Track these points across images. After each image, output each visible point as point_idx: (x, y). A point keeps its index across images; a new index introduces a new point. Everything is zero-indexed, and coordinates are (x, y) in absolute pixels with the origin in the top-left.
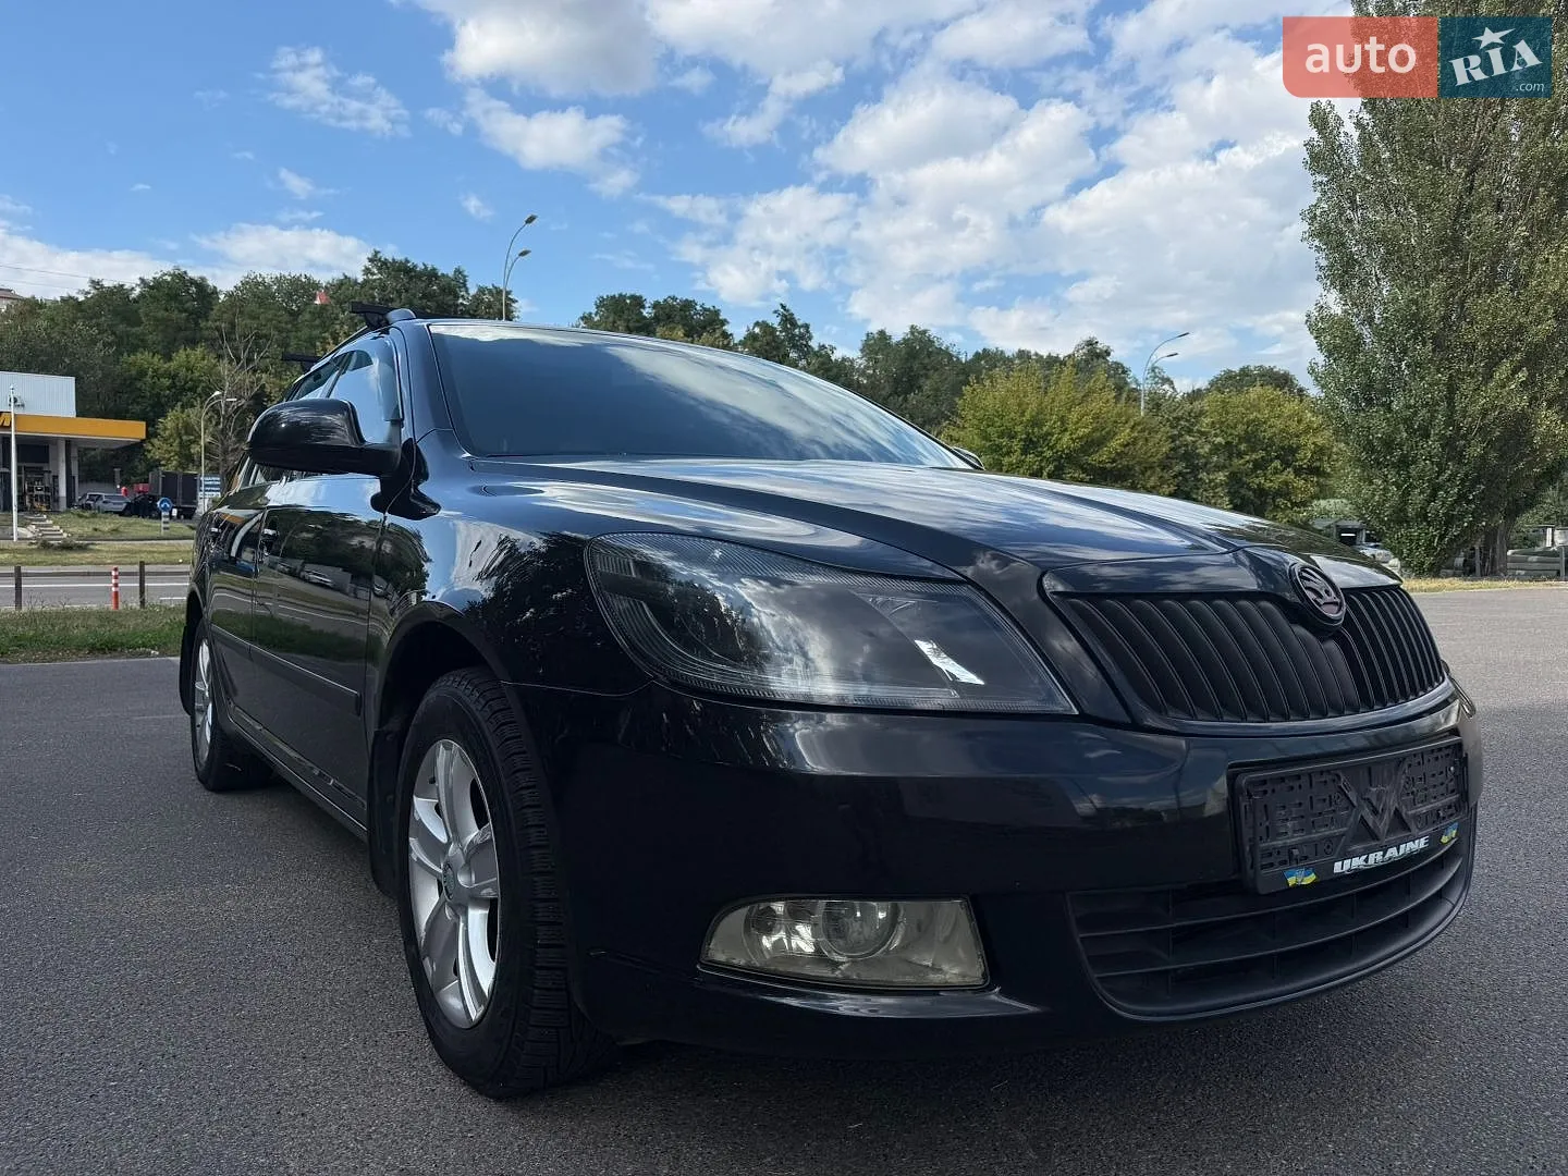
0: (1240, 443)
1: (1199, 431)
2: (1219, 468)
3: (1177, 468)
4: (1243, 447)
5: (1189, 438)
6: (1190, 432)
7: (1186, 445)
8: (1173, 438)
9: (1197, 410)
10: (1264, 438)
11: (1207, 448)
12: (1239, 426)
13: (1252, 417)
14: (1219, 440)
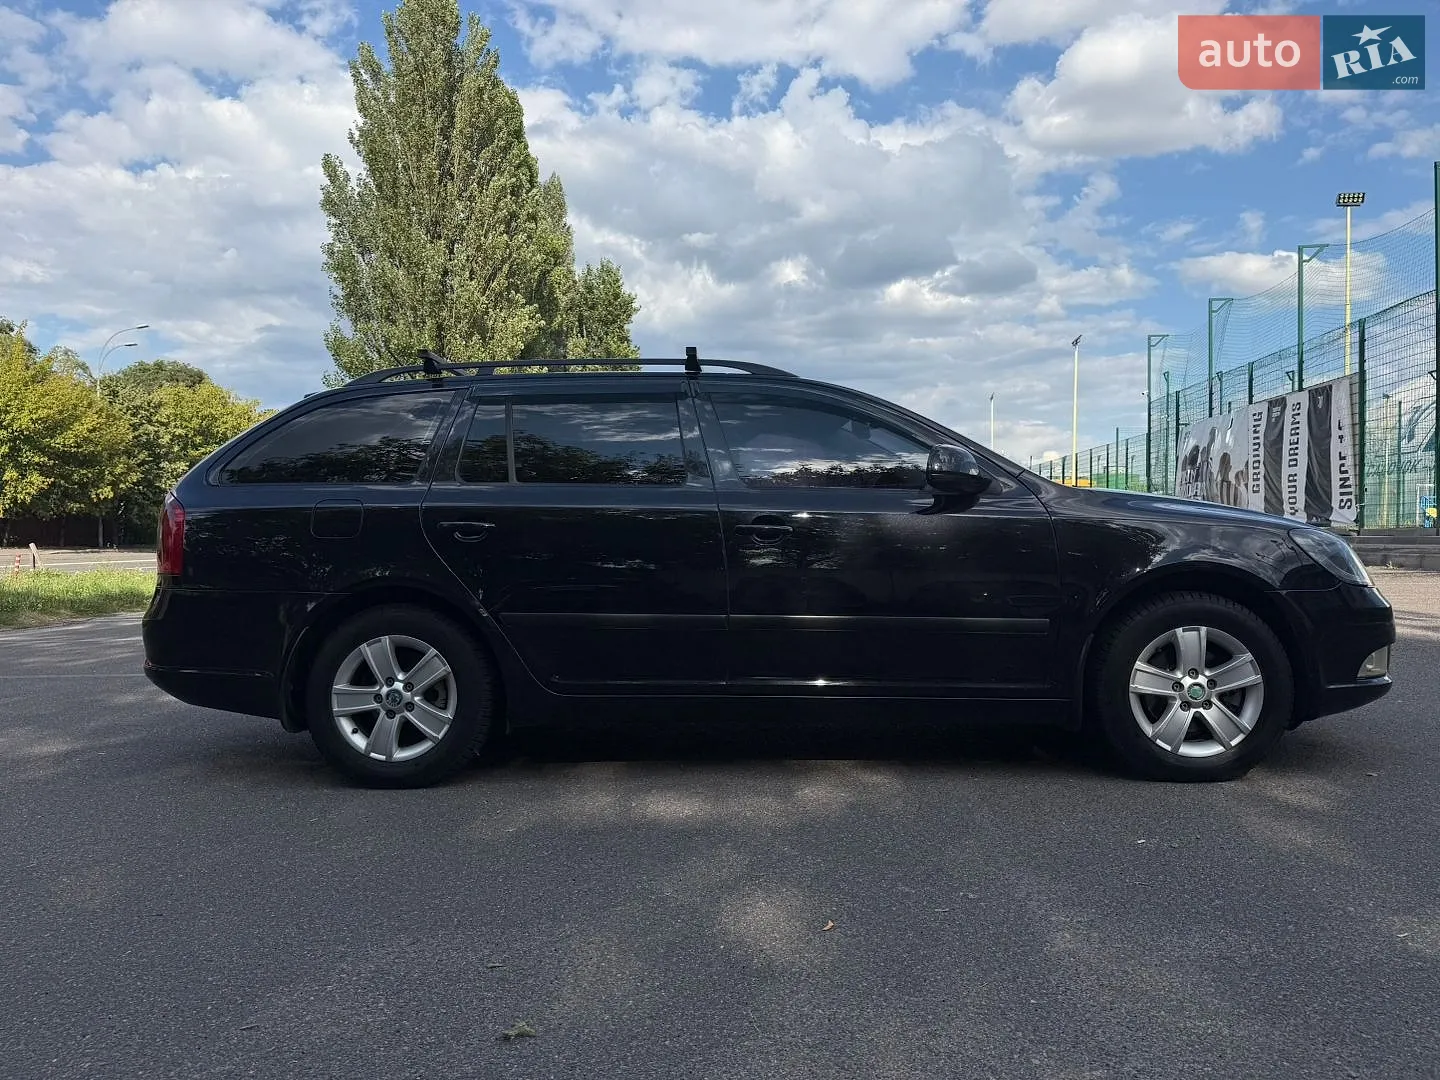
0: (195, 435)
1: (158, 421)
2: (178, 458)
3: (142, 456)
4: (198, 440)
5: (151, 428)
6: (150, 422)
7: (148, 434)
8: (135, 427)
9: (156, 400)
10: (218, 432)
11: (167, 438)
12: (195, 419)
13: (206, 413)
14: (179, 431)
